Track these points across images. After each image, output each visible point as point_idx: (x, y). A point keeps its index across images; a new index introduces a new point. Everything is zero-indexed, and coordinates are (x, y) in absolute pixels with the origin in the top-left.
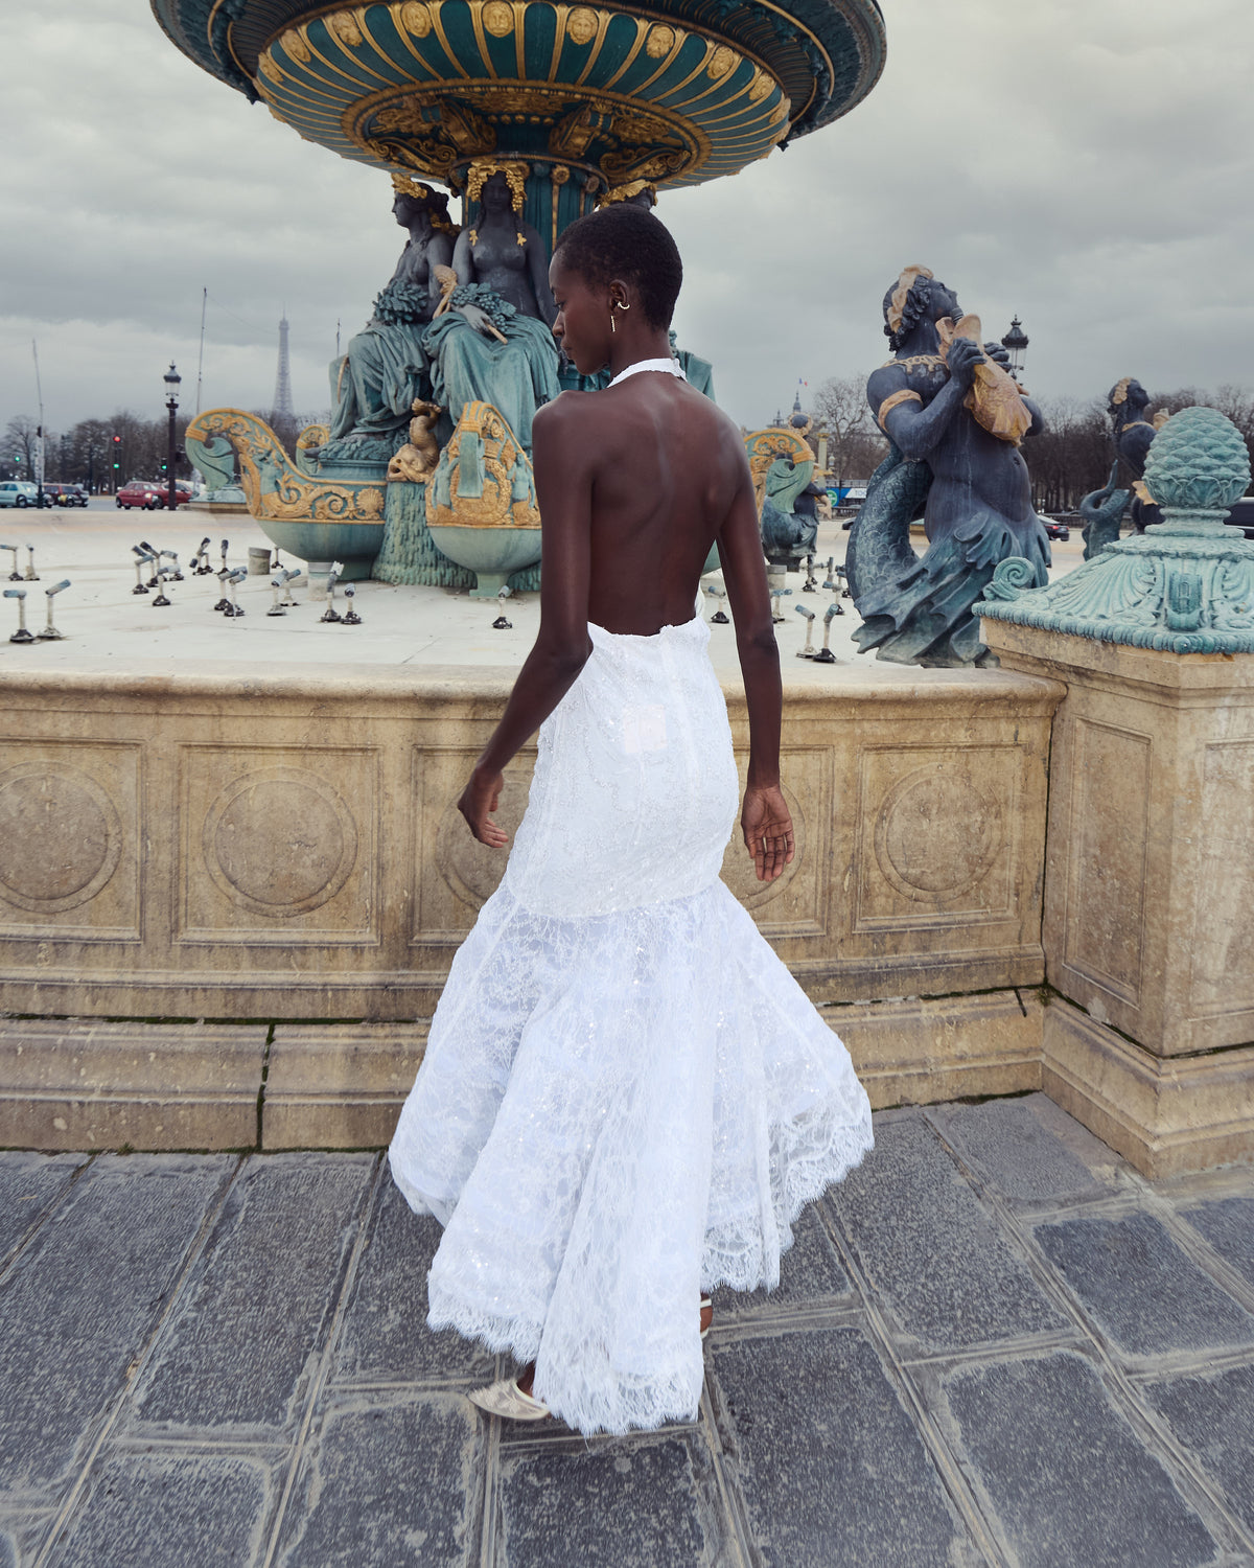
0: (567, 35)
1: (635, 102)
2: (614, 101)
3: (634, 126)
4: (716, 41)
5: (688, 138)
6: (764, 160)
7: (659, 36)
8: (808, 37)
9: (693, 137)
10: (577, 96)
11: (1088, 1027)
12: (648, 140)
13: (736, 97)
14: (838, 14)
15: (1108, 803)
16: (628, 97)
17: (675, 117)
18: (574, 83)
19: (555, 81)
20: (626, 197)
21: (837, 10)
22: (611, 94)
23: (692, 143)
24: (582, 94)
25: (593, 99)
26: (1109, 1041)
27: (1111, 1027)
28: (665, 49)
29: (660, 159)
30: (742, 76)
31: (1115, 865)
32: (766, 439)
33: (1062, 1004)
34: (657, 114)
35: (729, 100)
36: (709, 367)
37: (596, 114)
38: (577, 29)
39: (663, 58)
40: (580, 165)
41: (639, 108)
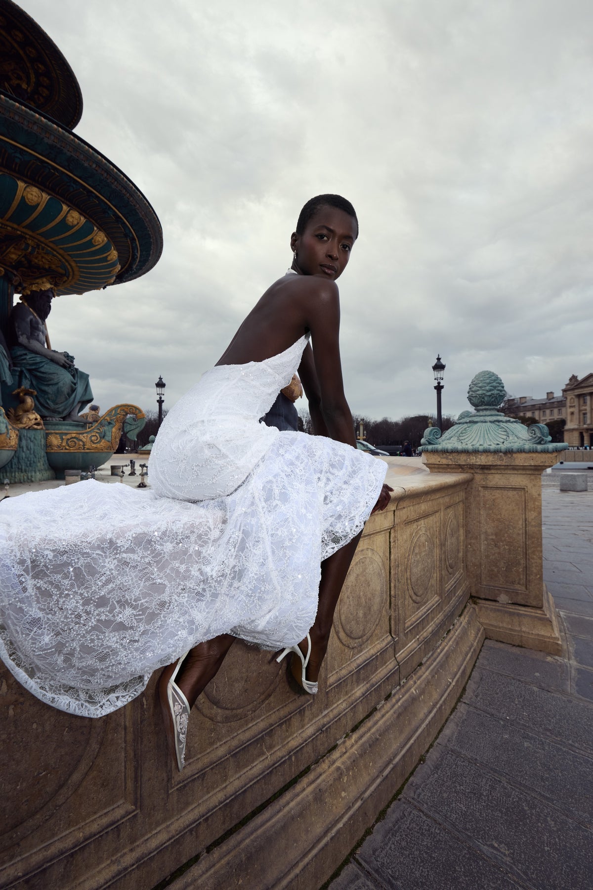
0: (23, 197)
1: (51, 245)
2: (39, 241)
3: (43, 257)
4: (97, 228)
5: (70, 270)
6: (98, 291)
7: (73, 215)
8: (135, 240)
9: (73, 270)
10: (19, 232)
11: (501, 607)
12: (47, 266)
13: (101, 256)
14: (149, 234)
15: (499, 517)
16: (47, 241)
17: (68, 258)
18: (19, 225)
19: (7, 220)
20: (41, 290)
21: (150, 233)
22: (39, 237)
23: (71, 273)
24: (22, 232)
25: (27, 236)
26: (515, 609)
27: (513, 604)
28: (75, 222)
29: (51, 278)
30: (105, 249)
31: (505, 540)
32: (124, 408)
33: (484, 602)
34: (60, 254)
35: (98, 257)
36: (88, 376)
37: (28, 245)
38: (30, 196)
39: (73, 226)
40: (10, 269)
41: (52, 248)
